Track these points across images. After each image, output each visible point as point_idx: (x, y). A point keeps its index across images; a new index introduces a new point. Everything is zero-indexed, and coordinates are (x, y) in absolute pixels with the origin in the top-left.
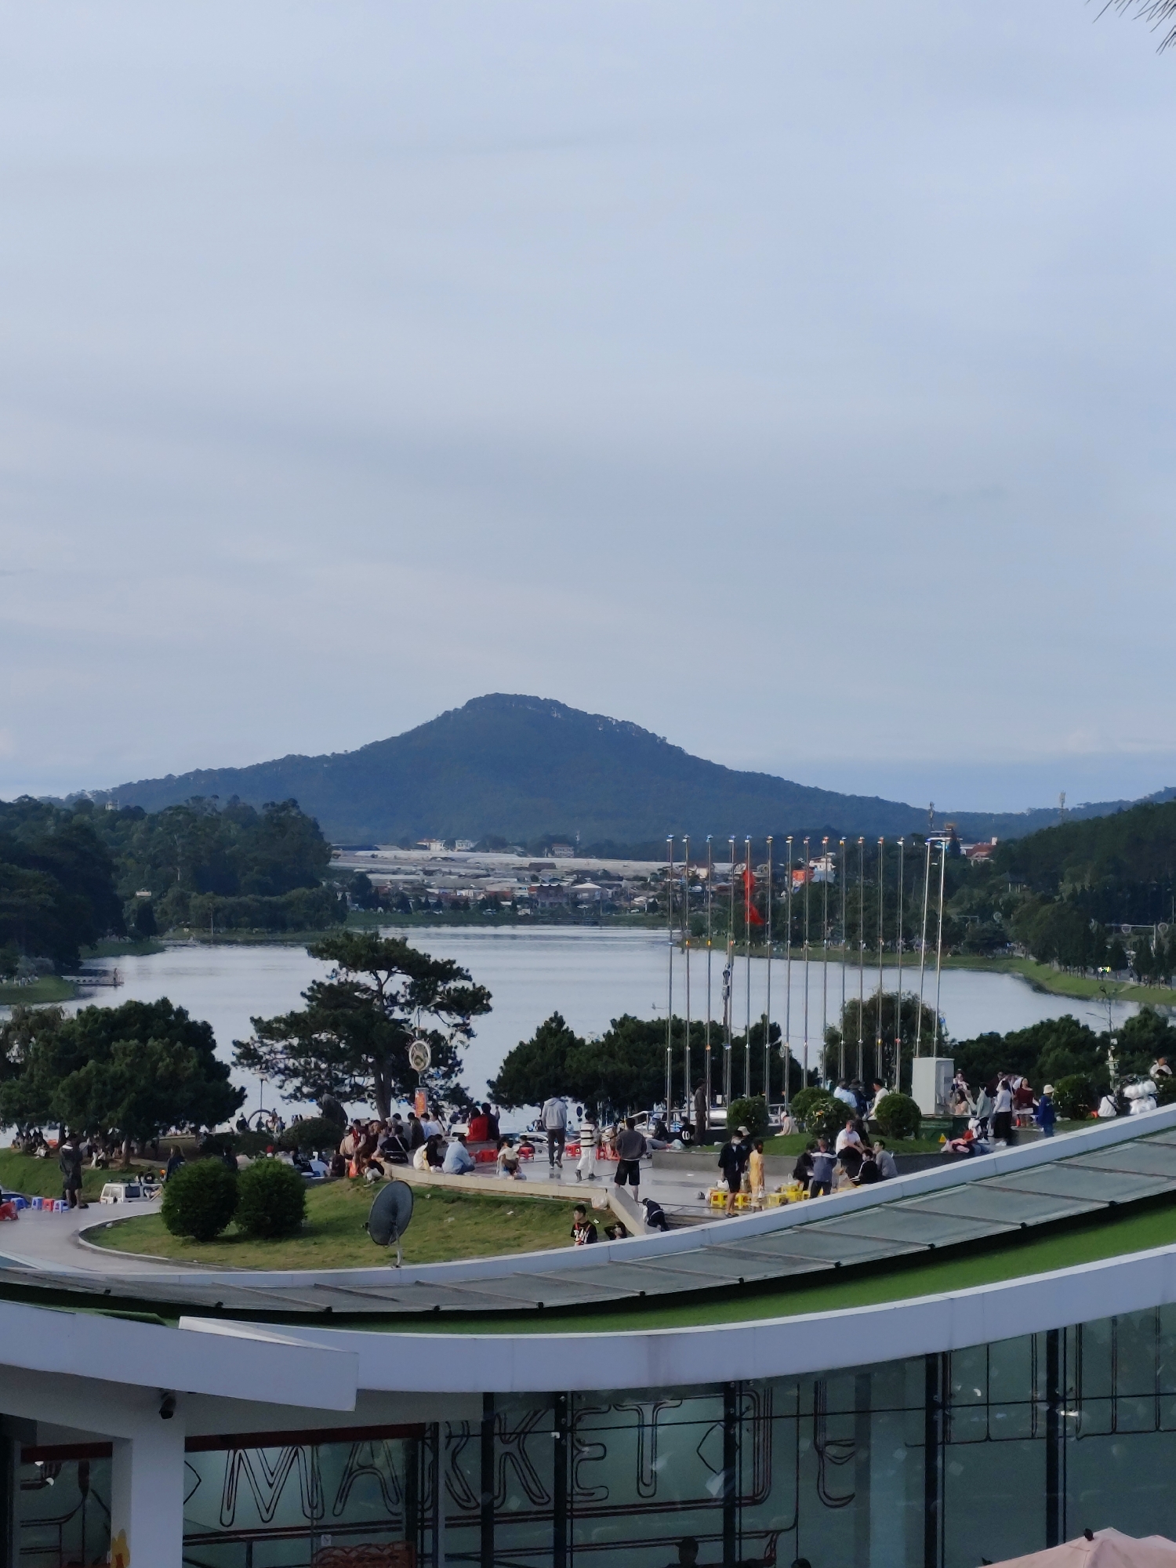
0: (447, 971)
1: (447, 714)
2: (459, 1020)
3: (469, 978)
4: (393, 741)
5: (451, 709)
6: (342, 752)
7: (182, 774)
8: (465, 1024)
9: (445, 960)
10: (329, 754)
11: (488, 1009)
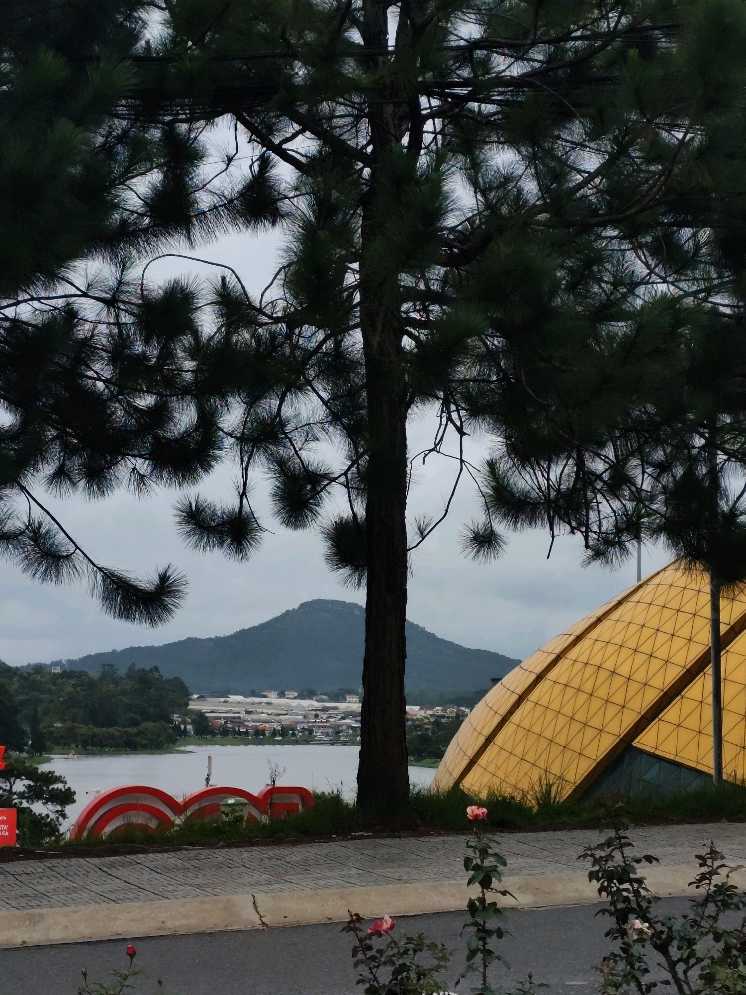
0: (50, 778)
1: (288, 612)
2: (59, 808)
3: (65, 782)
4: (253, 629)
5: (291, 609)
6: (222, 636)
7: (122, 649)
8: (62, 811)
9: (48, 771)
10: (213, 637)
11: (74, 801)
